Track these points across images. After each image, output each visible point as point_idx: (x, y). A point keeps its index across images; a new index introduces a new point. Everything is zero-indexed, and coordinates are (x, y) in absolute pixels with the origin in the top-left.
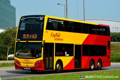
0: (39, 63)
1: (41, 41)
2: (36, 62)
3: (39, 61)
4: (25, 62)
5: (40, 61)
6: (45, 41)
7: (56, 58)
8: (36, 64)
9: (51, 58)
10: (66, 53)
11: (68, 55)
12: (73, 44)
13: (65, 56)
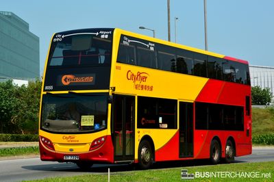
0: (102, 142)
1: (107, 91)
2: (94, 141)
3: (101, 138)
4: (65, 141)
5: (103, 139)
6: (114, 88)
7: (139, 132)
8: (93, 146)
9: (127, 132)
10: (160, 120)
11: (166, 126)
12: (177, 101)
13: (158, 127)
